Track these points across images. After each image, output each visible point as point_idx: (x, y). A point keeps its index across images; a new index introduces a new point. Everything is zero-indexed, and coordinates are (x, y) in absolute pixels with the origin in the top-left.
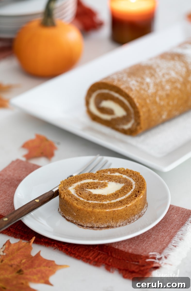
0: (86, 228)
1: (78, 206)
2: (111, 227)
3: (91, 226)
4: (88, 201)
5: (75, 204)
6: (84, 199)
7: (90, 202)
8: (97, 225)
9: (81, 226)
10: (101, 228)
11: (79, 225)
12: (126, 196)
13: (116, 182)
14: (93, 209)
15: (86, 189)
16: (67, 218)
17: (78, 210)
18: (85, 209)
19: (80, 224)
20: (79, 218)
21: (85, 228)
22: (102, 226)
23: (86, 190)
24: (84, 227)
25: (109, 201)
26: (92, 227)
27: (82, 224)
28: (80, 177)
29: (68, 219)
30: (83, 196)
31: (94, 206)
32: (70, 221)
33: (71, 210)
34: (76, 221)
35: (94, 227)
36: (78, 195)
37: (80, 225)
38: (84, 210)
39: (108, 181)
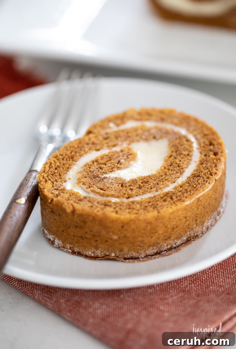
0: (145, 259)
1: (122, 217)
2: (193, 238)
3: (155, 251)
4: (131, 200)
5: (114, 215)
6: (118, 197)
7: (138, 199)
8: (167, 245)
9: (133, 260)
10: (175, 248)
11: (125, 259)
12: (196, 162)
13: (146, 140)
14: (157, 210)
15: (105, 175)
16: (89, 253)
17: (124, 225)
18: (142, 217)
19: (129, 256)
20: (125, 243)
21: (143, 261)
22: (179, 242)
23: (105, 178)
24: (141, 259)
25: (172, 183)
26: (158, 253)
27: (135, 254)
28: (66, 155)
29: (93, 255)
30: (113, 193)
31: (153, 204)
32: (98, 257)
33: (104, 233)
34: (117, 252)
35: (162, 251)
36: (98, 193)
37: (128, 259)
38: (139, 220)
39: (128, 142)
